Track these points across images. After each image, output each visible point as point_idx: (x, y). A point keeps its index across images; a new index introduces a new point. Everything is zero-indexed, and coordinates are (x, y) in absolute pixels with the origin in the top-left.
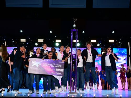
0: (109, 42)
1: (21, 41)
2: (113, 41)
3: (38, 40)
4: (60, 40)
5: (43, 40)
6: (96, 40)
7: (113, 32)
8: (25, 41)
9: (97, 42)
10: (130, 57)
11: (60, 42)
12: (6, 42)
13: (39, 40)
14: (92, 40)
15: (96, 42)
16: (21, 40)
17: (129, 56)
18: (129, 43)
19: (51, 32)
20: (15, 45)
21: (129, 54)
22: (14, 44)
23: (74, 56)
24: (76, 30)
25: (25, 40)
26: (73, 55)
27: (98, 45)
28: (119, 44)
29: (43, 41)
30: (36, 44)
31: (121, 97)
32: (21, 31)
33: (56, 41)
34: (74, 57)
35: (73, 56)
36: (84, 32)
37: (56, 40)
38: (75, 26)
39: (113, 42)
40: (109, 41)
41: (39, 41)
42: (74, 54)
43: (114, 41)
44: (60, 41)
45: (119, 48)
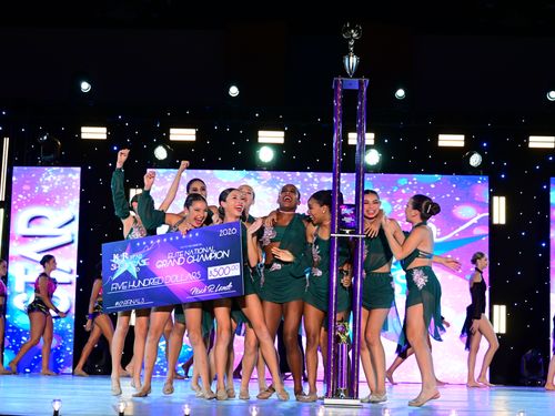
0: (531, 145)
1: (84, 136)
2: (553, 139)
3: (168, 134)
4: (282, 134)
5: (193, 131)
6: (462, 137)
7: (552, 95)
8: (104, 137)
9: (471, 147)
11: (282, 141)
12: (6, 141)
13: (172, 131)
14: (441, 137)
15: (462, 144)
16: (84, 129)
19: (234, 91)
20: (52, 156)
22: (46, 153)
23: (346, 215)
24: (360, 84)
25: (104, 130)
26: (345, 211)
27: (475, 160)
29: (193, 138)
30: (161, 153)
32: (85, 86)
33: (260, 140)
34: (348, 220)
35: (341, 216)
36: (400, 93)
37: (261, 133)
38: (352, 61)
39: (552, 145)
40: (531, 138)
41: (172, 138)
42: (349, 206)
44: (278, 137)
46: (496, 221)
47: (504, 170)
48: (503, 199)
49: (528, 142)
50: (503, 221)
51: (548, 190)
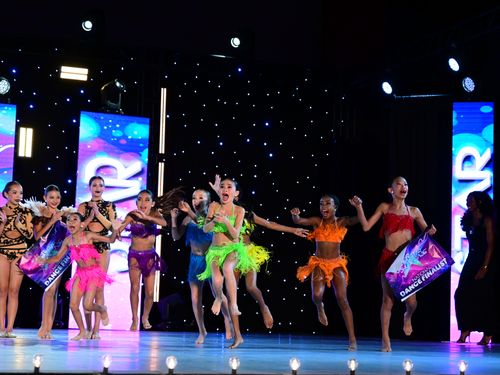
0: (63, 76)
2: (86, 71)
7: (88, 25)
10: (161, 166)
17: (160, 158)
18: (164, 92)
21: (162, 150)
27: (3, 87)
28: (113, 92)
31: (106, 369)
39: (85, 78)
40: (64, 69)
43: (89, 76)
45: (113, 111)
46: (21, 154)
47: (33, 100)
48: (30, 131)
49: (60, 72)
50: (29, 154)
51: (78, 124)
